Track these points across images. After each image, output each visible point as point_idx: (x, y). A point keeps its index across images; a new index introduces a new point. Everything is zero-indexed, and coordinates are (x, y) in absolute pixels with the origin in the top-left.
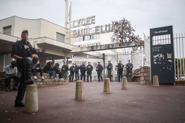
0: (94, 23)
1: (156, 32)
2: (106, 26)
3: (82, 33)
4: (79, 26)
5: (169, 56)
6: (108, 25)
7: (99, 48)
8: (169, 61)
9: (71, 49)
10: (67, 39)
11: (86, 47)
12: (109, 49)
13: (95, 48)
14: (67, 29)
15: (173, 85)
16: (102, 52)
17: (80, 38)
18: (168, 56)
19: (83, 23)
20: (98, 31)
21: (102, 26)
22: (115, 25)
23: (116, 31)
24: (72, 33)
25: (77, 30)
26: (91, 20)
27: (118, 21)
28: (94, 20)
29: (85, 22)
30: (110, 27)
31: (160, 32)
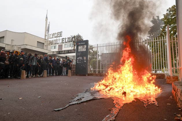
0: (61, 36)
1: (79, 44)
2: (68, 38)
3: (54, 43)
4: (53, 38)
5: (85, 58)
7: (63, 53)
8: (85, 61)
9: (47, 52)
10: (45, 46)
11: (56, 52)
12: (69, 53)
13: (61, 52)
14: (46, 39)
15: (85, 76)
17: (53, 45)
20: (63, 42)
21: (66, 38)
22: (73, 38)
23: (74, 42)
24: (48, 42)
25: (51, 40)
26: (60, 34)
27: (75, 36)
28: (62, 34)
29: (56, 35)
30: (70, 39)
31: (81, 43)
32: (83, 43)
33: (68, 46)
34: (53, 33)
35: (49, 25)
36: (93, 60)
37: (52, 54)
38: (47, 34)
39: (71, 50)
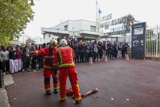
0: (111, 18)
1: (135, 27)
2: (118, 19)
4: (103, 21)
5: (142, 41)
7: (114, 34)
8: (142, 45)
9: (99, 35)
10: (97, 29)
12: (119, 34)
13: (112, 34)
14: (97, 23)
15: (143, 59)
16: (115, 36)
17: (103, 28)
19: (105, 19)
20: (113, 23)
21: (116, 20)
22: (124, 18)
24: (100, 25)
25: (102, 23)
27: (126, 16)
28: (111, 16)
29: (106, 18)
30: (120, 20)
31: (137, 26)
32: (139, 26)
34: (103, 17)
37: (103, 35)
38: (98, 18)
39: (121, 31)
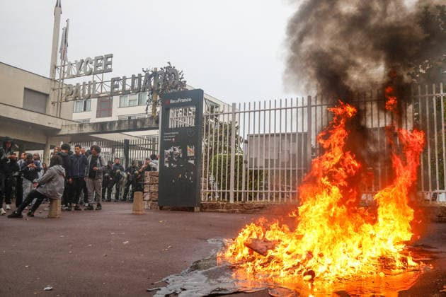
0: (110, 71)
1: (172, 102)
2: (133, 78)
3: (84, 92)
4: (78, 76)
5: (191, 151)
6: (137, 76)
7: (115, 128)
8: (190, 161)
9: (59, 127)
10: (53, 103)
11: (90, 124)
12: (136, 129)
13: (108, 127)
14: (55, 81)
15: (193, 211)
18: (188, 151)
19: (88, 70)
20: (116, 90)
21: (125, 78)
22: (151, 76)
23: (152, 91)
24: (64, 91)
25: (74, 85)
26: (104, 63)
27: (159, 70)
28: (110, 63)
29: (92, 66)
30: (140, 80)
31: (179, 100)
32: (183, 101)
33: (132, 103)
34: (79, 61)
35: (66, 30)
36: (220, 157)
37: (75, 131)
38: (59, 64)
39: (143, 121)
